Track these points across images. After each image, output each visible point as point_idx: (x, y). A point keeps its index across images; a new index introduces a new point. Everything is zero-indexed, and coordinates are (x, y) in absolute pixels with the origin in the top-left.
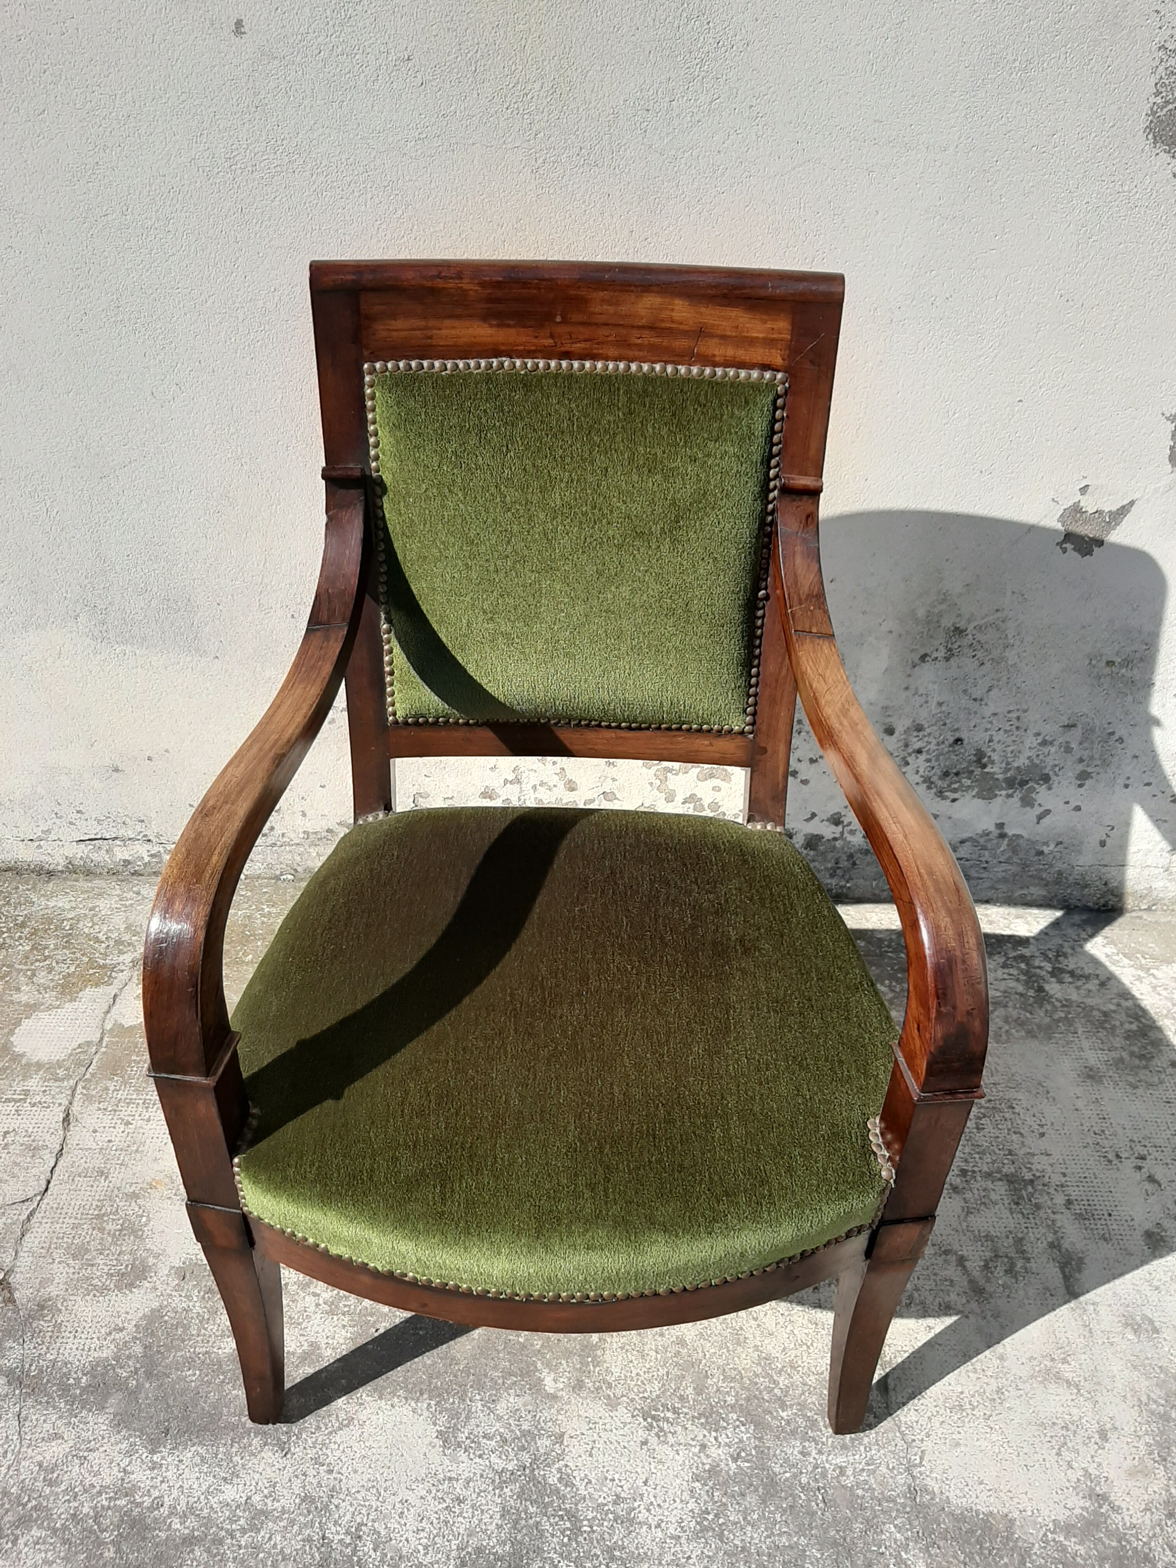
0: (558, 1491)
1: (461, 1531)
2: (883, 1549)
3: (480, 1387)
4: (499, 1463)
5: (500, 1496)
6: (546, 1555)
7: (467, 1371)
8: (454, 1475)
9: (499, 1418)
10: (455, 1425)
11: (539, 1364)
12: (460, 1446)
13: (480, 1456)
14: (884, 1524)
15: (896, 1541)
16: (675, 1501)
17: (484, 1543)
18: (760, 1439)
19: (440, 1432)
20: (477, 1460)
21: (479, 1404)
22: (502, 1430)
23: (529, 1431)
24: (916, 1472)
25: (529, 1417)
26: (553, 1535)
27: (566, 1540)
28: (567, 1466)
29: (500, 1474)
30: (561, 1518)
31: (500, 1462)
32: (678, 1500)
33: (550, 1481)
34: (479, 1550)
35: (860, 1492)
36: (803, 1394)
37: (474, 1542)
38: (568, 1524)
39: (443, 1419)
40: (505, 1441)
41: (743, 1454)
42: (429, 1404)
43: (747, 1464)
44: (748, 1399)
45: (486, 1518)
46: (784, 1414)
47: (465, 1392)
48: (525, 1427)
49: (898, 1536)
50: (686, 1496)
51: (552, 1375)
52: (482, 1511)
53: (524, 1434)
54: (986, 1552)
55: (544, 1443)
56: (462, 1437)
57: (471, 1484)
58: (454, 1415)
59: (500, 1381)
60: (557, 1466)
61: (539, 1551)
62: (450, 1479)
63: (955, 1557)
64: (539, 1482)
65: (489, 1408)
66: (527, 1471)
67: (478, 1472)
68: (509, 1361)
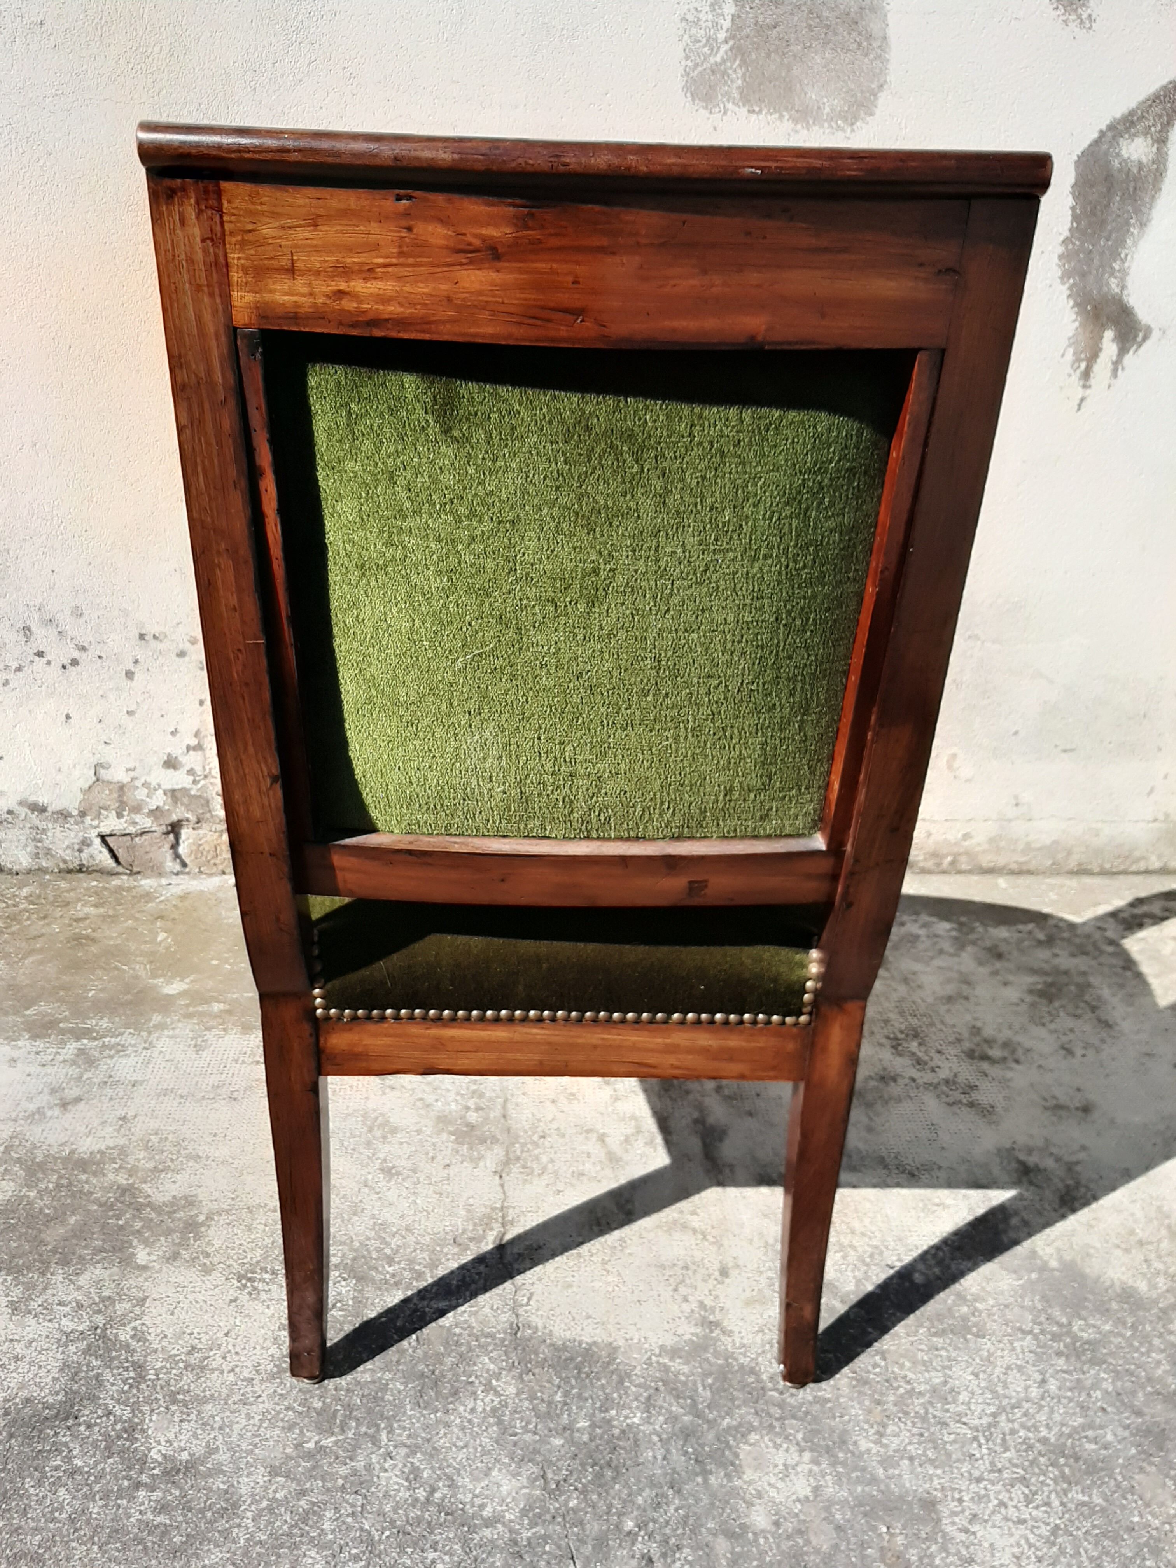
0: (128, 1346)
1: (11, 1385)
2: (473, 1379)
3: (65, 1262)
4: (67, 1324)
5: (63, 1352)
6: (101, 1401)
7: (54, 1251)
8: (16, 1337)
9: (79, 1288)
10: (30, 1295)
11: (135, 1242)
12: (30, 1312)
13: (50, 1321)
14: (478, 1356)
15: (488, 1371)
16: (255, 1348)
17: (35, 1394)
18: (360, 1291)
19: (11, 1302)
20: (47, 1324)
21: (60, 1278)
22: (80, 1298)
23: (110, 1297)
24: (521, 1311)
25: (113, 1286)
26: (113, 1384)
27: (126, 1388)
28: (143, 1324)
29: (67, 1335)
30: (127, 1369)
31: (70, 1324)
32: (258, 1347)
33: (122, 1338)
34: (28, 1400)
35: (458, 1331)
36: (415, 1250)
37: (24, 1394)
38: (132, 1374)
39: (17, 1291)
40: (80, 1306)
41: (339, 1305)
42: (5, 1280)
43: (341, 1313)
44: (354, 1259)
45: (43, 1372)
46: (390, 1269)
47: (48, 1268)
48: (106, 1294)
49: (492, 1366)
50: (268, 1343)
51: (148, 1250)
52: (40, 1367)
53: (103, 1300)
54: (583, 1376)
55: (121, 1307)
56: (34, 1305)
57: (34, 1344)
58: (30, 1287)
59: (89, 1257)
60: (133, 1324)
61: (93, 1398)
62: (12, 1340)
63: (550, 1381)
64: (110, 1340)
65: (70, 1280)
66: (99, 1331)
67: (44, 1334)
68: (103, 1240)
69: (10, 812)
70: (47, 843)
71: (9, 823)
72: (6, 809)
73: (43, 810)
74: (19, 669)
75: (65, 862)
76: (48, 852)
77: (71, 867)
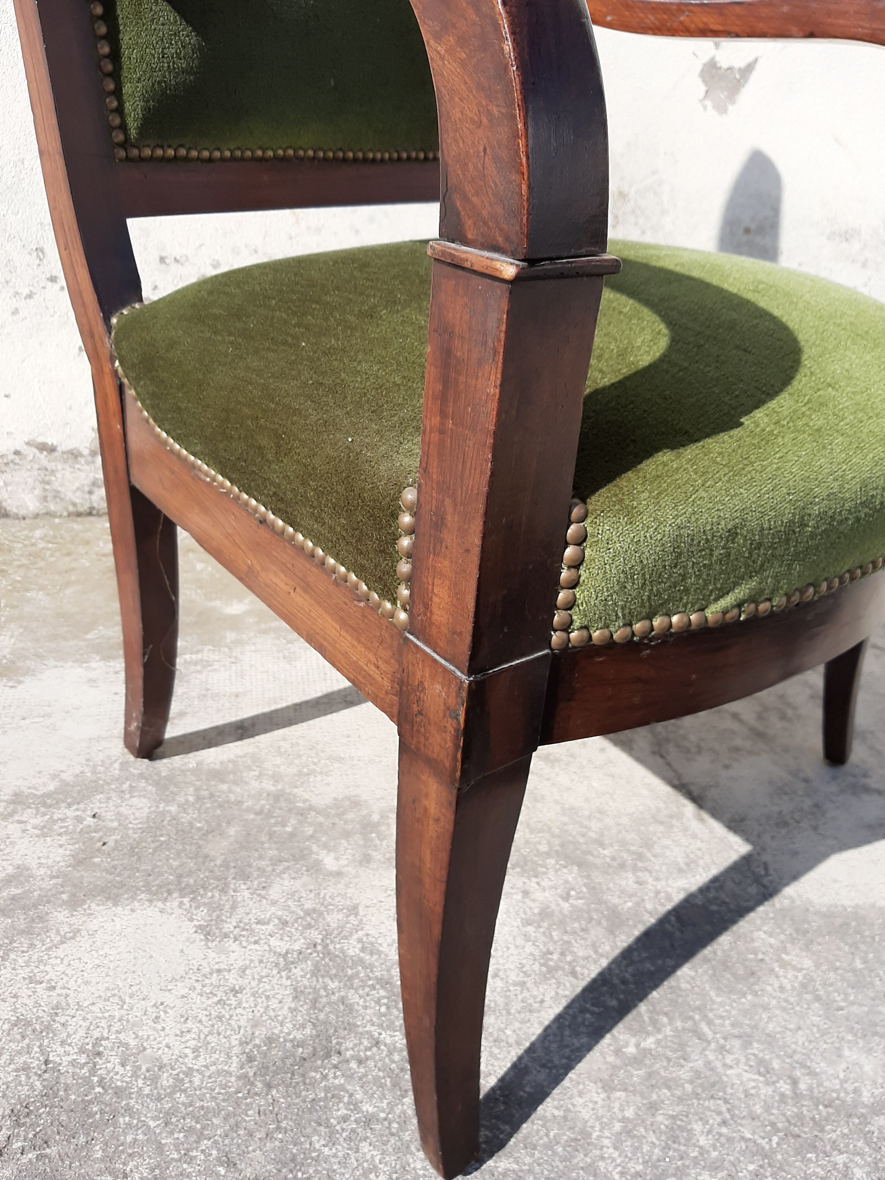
0: (362, 961)
1: (242, 1023)
2: (760, 956)
3: (245, 877)
4: (280, 945)
5: (288, 978)
6: (360, 1030)
7: (226, 865)
8: (222, 966)
9: (274, 903)
10: (218, 917)
11: (314, 848)
12: (226, 936)
13: (256, 942)
14: (751, 932)
15: (771, 946)
16: (508, 948)
17: (276, 1031)
18: (588, 877)
19: (200, 927)
20: (253, 947)
21: (246, 894)
22: (280, 913)
23: (314, 910)
24: (765, 881)
25: (312, 896)
26: (365, 1008)
27: (383, 1009)
28: (367, 935)
29: (285, 956)
30: (373, 987)
31: (282, 944)
32: (512, 947)
33: (351, 953)
34: (270, 1040)
35: (714, 908)
36: (620, 832)
37: (261, 1033)
38: (382, 993)
39: (201, 915)
40: (285, 923)
41: (573, 893)
42: (181, 903)
43: (580, 901)
44: (562, 845)
45: (274, 1004)
46: (606, 852)
47: (227, 885)
48: (308, 905)
49: (772, 941)
50: (520, 941)
51: (332, 855)
52: (268, 997)
53: (308, 913)
54: (869, 939)
55: (333, 919)
56: (228, 927)
57: (248, 972)
58: (215, 907)
59: (269, 869)
60: (355, 937)
61: (351, 1027)
62: (219, 971)
63: (839, 949)
64: (337, 956)
65: (259, 895)
66: (319, 948)
67: (256, 959)
68: (277, 849)
69: (17, 453)
70: (56, 485)
71: (15, 464)
72: (13, 449)
73: (52, 449)
74: (30, 296)
75: (74, 505)
76: (57, 495)
77: (81, 510)
